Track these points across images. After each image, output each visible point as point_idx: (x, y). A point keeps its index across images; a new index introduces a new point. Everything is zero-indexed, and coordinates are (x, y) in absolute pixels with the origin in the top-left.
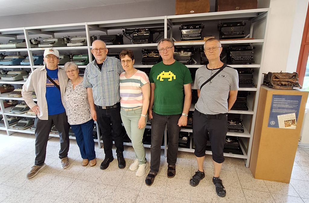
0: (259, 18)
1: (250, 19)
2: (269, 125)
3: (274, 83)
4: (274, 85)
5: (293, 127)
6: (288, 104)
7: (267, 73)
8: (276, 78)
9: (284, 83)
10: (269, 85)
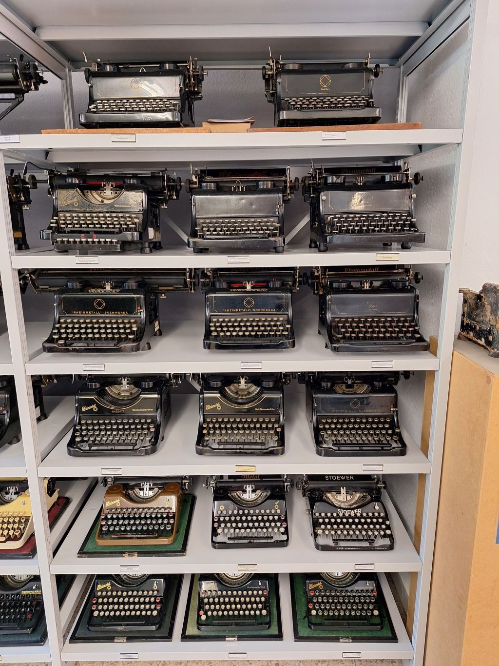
7: (477, 290)
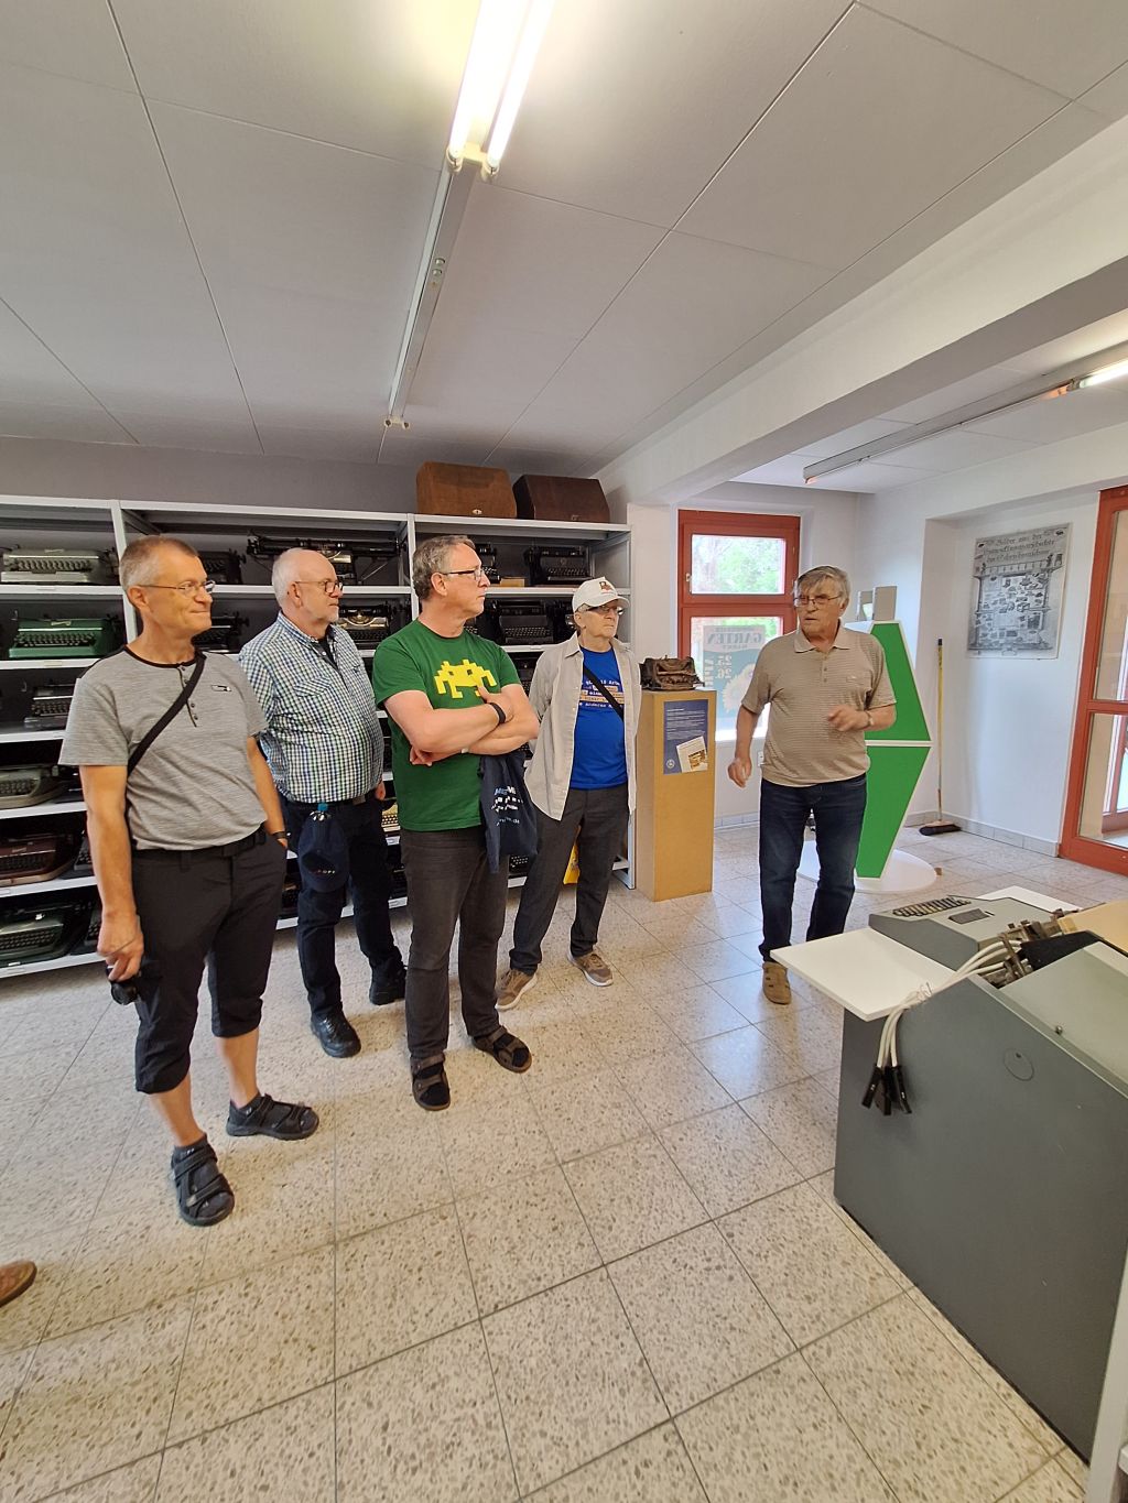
0: (610, 544)
1: (587, 543)
2: (666, 770)
3: (661, 680)
4: (662, 684)
5: (703, 766)
6: (690, 719)
8: (661, 669)
9: (675, 679)
10: (651, 685)
